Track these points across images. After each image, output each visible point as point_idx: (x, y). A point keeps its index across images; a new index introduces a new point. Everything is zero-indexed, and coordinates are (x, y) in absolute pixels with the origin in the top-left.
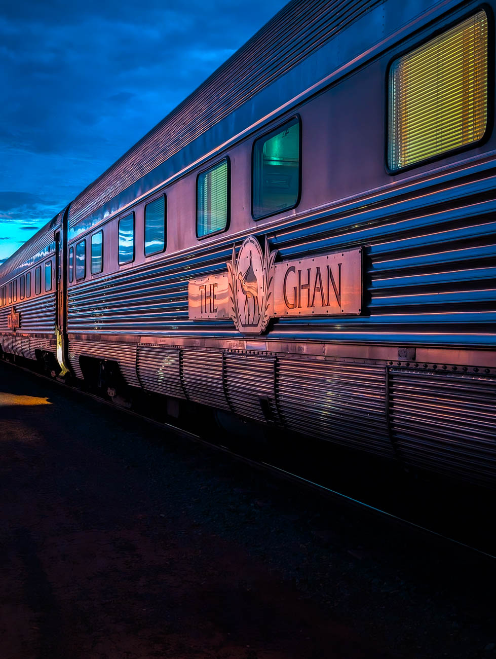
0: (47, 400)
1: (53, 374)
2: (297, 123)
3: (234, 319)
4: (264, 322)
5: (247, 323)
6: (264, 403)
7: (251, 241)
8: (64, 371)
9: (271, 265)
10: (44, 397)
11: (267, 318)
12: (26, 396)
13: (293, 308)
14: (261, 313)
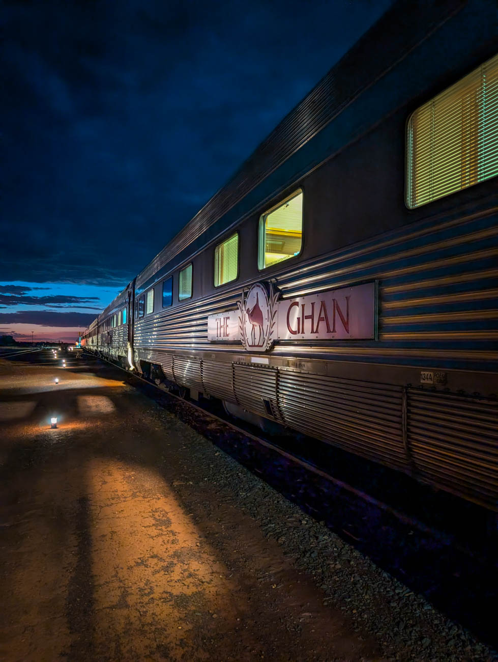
0: (124, 383)
1: (127, 369)
2: (301, 193)
3: (242, 341)
4: (269, 344)
5: (253, 344)
6: (267, 404)
7: (257, 286)
8: (132, 368)
9: (275, 302)
10: (121, 381)
11: (272, 341)
12: (112, 380)
13: (296, 334)
14: (266, 338)
